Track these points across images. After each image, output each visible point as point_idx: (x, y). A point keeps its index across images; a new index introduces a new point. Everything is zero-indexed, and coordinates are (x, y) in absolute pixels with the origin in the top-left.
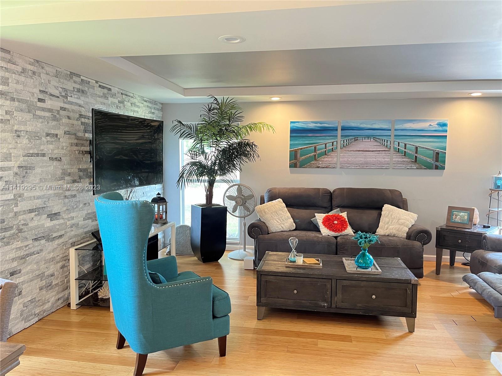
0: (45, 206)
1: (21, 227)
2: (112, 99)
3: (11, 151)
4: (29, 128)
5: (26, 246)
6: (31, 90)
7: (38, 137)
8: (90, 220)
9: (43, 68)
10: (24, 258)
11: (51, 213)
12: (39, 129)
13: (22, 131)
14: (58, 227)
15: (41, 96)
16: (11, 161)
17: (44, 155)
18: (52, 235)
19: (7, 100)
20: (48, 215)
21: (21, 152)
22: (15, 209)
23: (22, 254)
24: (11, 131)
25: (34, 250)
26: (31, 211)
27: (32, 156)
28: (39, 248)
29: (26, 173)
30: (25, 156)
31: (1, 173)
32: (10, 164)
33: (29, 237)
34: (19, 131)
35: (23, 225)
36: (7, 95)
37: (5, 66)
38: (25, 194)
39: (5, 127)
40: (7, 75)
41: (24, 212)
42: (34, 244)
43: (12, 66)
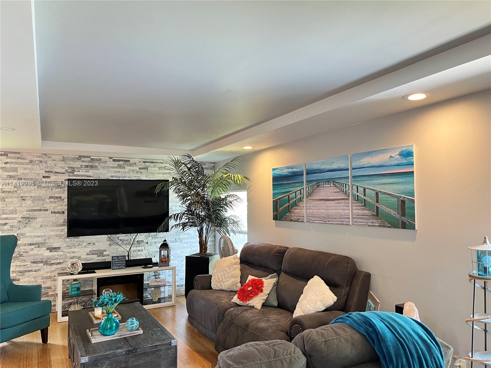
0: (45, 242)
1: (22, 253)
2: (128, 167)
3: (17, 208)
4: (33, 195)
5: (25, 265)
6: (37, 172)
7: (42, 199)
8: (96, 256)
9: (49, 157)
10: (22, 272)
11: (51, 247)
12: (42, 195)
13: (27, 196)
14: (57, 257)
15: (47, 175)
16: (16, 214)
17: (47, 210)
18: (50, 261)
19: (16, 180)
20: (47, 248)
21: (25, 209)
23: (21, 270)
24: (18, 197)
25: (32, 269)
26: (30, 244)
27: (34, 211)
28: (37, 268)
29: (29, 221)
30: (29, 211)
31: (7, 221)
32: (15, 216)
33: (28, 260)
34: (24, 197)
35: (24, 252)
36: (15, 177)
37: (15, 161)
38: (27, 234)
39: (13, 195)
40: (16, 166)
41: (25, 245)
42: (32, 265)
43: (21, 161)
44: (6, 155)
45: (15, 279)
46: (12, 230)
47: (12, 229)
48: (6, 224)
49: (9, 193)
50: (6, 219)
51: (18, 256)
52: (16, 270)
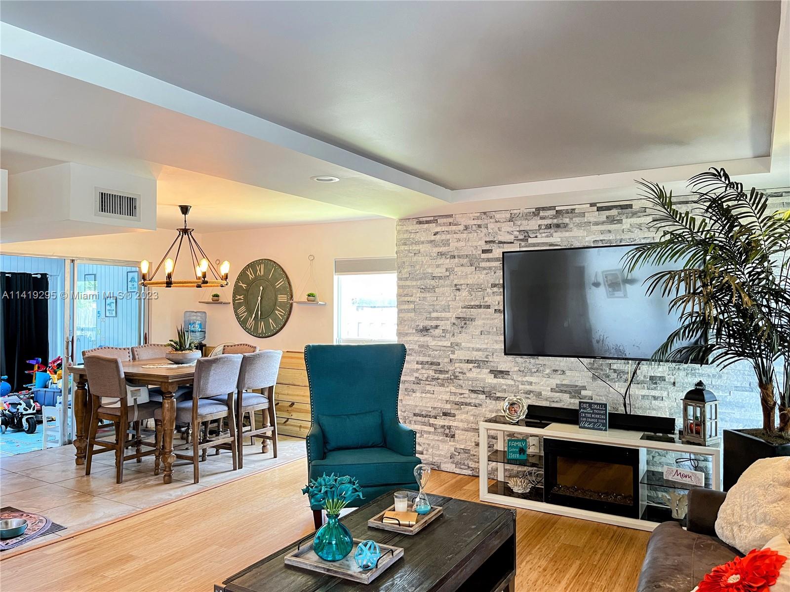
0: (487, 360)
1: (457, 374)
3: (450, 303)
4: (470, 281)
5: (461, 394)
6: (475, 244)
7: (481, 289)
9: (491, 218)
10: (458, 405)
11: (496, 369)
12: (482, 281)
13: (462, 284)
14: (505, 387)
15: (487, 247)
16: (449, 312)
17: (488, 307)
18: (495, 393)
19: (448, 258)
20: (491, 371)
21: (461, 304)
22: (452, 356)
23: (457, 400)
24: (451, 286)
25: (471, 401)
26: (468, 362)
27: (472, 308)
28: (477, 401)
29: (465, 324)
30: (465, 308)
31: (438, 323)
32: (448, 315)
33: (465, 386)
34: (459, 285)
35: (460, 373)
36: (447, 255)
37: (446, 230)
38: (463, 344)
39: (444, 282)
40: (448, 237)
41: (461, 361)
42: (470, 395)
43: (454, 228)
44: (435, 222)
45: (449, 413)
46: (445, 337)
47: (444, 335)
48: (437, 327)
49: (440, 279)
50: (437, 319)
51: (452, 377)
52: (451, 399)
